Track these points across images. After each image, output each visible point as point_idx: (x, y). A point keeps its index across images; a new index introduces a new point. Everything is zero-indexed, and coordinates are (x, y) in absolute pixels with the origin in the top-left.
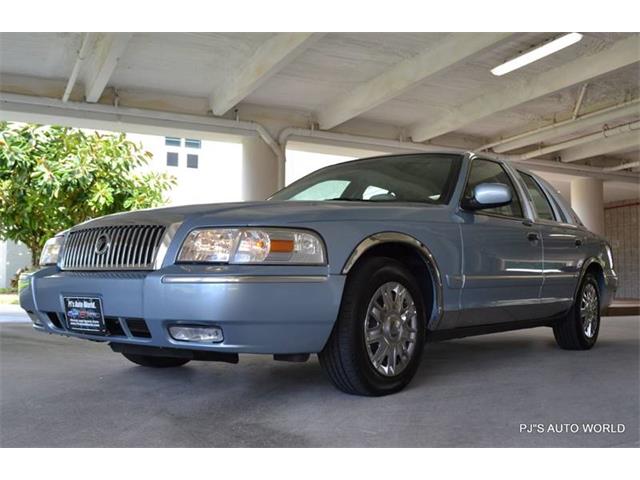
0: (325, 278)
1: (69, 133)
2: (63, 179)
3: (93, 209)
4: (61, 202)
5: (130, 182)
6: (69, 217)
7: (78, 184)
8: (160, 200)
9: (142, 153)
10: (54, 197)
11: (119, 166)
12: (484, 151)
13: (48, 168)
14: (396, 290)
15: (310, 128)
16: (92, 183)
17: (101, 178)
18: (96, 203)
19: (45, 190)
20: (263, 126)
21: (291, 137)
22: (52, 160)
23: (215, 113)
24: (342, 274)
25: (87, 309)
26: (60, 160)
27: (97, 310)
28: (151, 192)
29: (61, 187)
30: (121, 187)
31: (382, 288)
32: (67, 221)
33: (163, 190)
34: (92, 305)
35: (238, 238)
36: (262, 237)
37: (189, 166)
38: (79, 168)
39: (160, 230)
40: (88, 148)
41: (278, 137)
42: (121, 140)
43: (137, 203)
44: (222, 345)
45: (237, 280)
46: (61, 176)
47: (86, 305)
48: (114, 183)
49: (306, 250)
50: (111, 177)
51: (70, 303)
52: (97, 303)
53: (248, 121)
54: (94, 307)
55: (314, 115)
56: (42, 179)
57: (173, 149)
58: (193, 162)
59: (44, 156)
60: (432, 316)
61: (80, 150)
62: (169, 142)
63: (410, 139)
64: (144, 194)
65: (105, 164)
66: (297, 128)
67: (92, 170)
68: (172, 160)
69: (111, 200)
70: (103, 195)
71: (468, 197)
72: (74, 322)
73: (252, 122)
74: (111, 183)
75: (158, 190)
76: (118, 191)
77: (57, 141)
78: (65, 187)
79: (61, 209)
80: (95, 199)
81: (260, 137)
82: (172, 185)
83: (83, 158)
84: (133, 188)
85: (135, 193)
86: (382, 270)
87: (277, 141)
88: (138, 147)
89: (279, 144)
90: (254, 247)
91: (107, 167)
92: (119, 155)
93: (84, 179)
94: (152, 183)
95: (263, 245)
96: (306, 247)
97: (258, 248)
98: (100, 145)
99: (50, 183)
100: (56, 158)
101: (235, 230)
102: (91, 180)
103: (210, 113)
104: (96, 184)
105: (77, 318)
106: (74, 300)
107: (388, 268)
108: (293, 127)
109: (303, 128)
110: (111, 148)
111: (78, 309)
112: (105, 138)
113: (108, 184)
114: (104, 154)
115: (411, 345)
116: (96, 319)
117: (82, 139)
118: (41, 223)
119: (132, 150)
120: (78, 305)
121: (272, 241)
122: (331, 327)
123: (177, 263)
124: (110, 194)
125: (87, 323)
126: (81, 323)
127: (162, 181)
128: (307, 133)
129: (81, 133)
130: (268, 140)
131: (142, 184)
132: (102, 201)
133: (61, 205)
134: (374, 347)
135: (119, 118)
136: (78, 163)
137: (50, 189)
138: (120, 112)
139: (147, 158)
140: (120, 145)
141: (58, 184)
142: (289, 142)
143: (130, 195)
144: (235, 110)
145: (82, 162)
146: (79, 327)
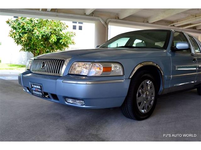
0: (123, 81)
1: (44, 20)
2: (42, 34)
3: (51, 43)
4: (42, 40)
5: (62, 35)
6: (44, 45)
7: (46, 35)
8: (70, 40)
9: (65, 26)
10: (40, 39)
11: (58, 30)
12: (171, 26)
13: (38, 31)
14: (148, 82)
15: (116, 19)
16: (51, 35)
17: (53, 33)
18: (52, 41)
19: (37, 37)
20: (101, 18)
21: (110, 21)
22: (39, 28)
23: (86, 14)
24: (129, 78)
25: (38, 88)
26: (41, 28)
27: (41, 89)
28: (68, 38)
29: (41, 36)
30: (59, 36)
31: (143, 82)
32: (43, 46)
33: (71, 37)
34: (39, 87)
35: (91, 66)
36: (99, 66)
37: (79, 29)
38: (47, 30)
39: (63, 61)
40: (49, 24)
41: (106, 21)
42: (59, 22)
43: (64, 41)
44: (84, 106)
45: (90, 83)
46: (41, 33)
47: (38, 87)
48: (57, 35)
49: (116, 70)
50: (56, 33)
51: (32, 85)
52: (41, 87)
53: (97, 16)
54: (40, 88)
55: (117, 14)
56: (36, 34)
57: (75, 24)
58: (80, 28)
59: (37, 27)
60: (160, 90)
61: (47, 25)
62: (73, 22)
63: (148, 22)
64: (66, 38)
65: (54, 29)
66: (112, 18)
67: (50, 31)
68: (74, 28)
69: (56, 40)
70: (54, 39)
71: (173, 47)
72: (34, 92)
73: (98, 17)
74: (56, 35)
75: (70, 37)
76: (58, 37)
77: (40, 22)
78: (42, 36)
79: (42, 42)
80: (51, 40)
81: (101, 22)
82: (74, 35)
83: (48, 28)
84: (62, 36)
85: (63, 38)
86: (143, 76)
87: (106, 23)
88: (64, 24)
89: (106, 24)
90: (97, 70)
91: (55, 30)
92: (58, 27)
93: (48, 34)
94: (68, 35)
95: (100, 69)
96: (116, 69)
97: (98, 70)
98: (53, 23)
99: (38, 35)
100: (40, 28)
101: (90, 63)
102: (50, 34)
103: (85, 14)
104: (52, 35)
105: (35, 91)
106: (34, 85)
107: (145, 75)
108: (111, 18)
109: (114, 19)
110: (56, 24)
111: (35, 88)
112: (54, 21)
113: (55, 35)
114: (54, 26)
115: (152, 101)
116: (41, 92)
117: (48, 21)
118: (36, 47)
119: (62, 25)
120: (35, 86)
121: (103, 67)
122: (124, 98)
123: (69, 74)
124: (56, 38)
125: (38, 93)
126: (36, 93)
127: (71, 34)
128: (115, 20)
129: (47, 20)
130: (103, 23)
131: (65, 35)
132: (53, 40)
133: (42, 41)
134: (140, 104)
135: (57, 16)
136: (46, 29)
137: (38, 37)
138: (58, 14)
139: (67, 27)
140: (59, 23)
141: (40, 35)
142: (109, 23)
143: (62, 39)
144: (93, 13)
145: (47, 29)
146: (36, 94)
